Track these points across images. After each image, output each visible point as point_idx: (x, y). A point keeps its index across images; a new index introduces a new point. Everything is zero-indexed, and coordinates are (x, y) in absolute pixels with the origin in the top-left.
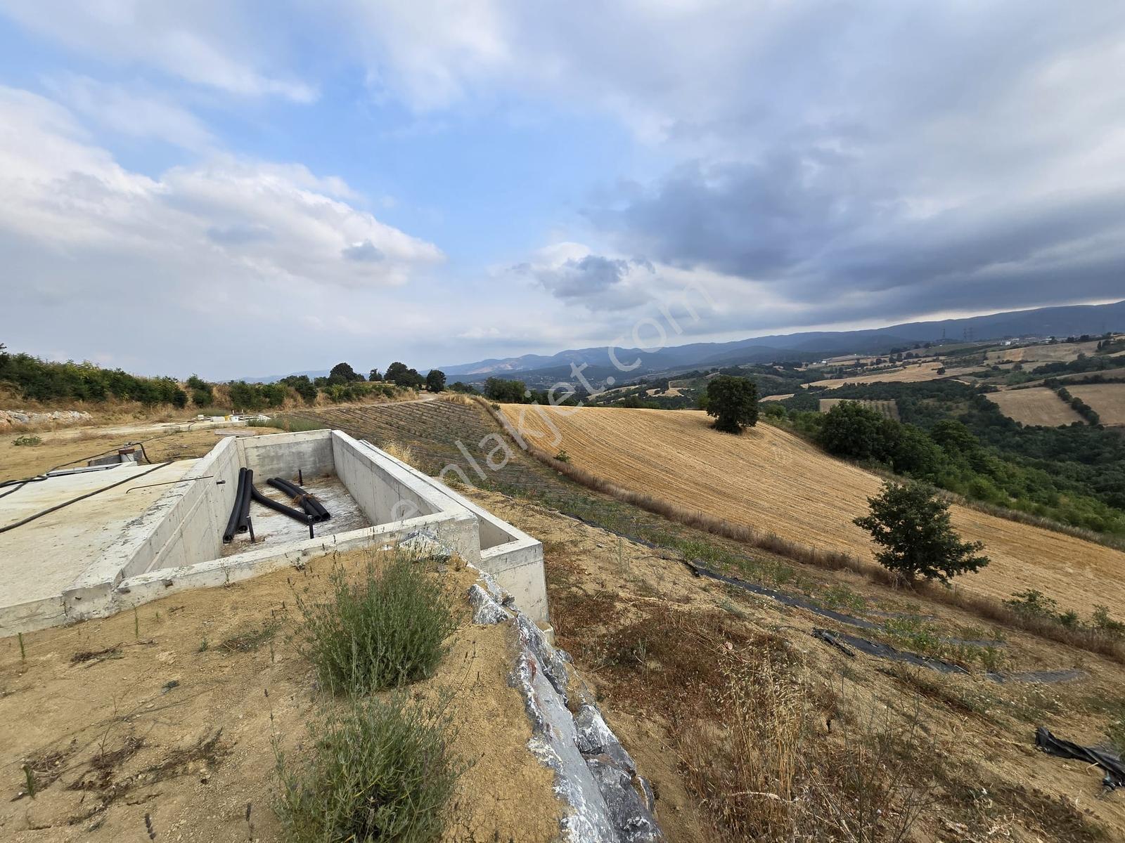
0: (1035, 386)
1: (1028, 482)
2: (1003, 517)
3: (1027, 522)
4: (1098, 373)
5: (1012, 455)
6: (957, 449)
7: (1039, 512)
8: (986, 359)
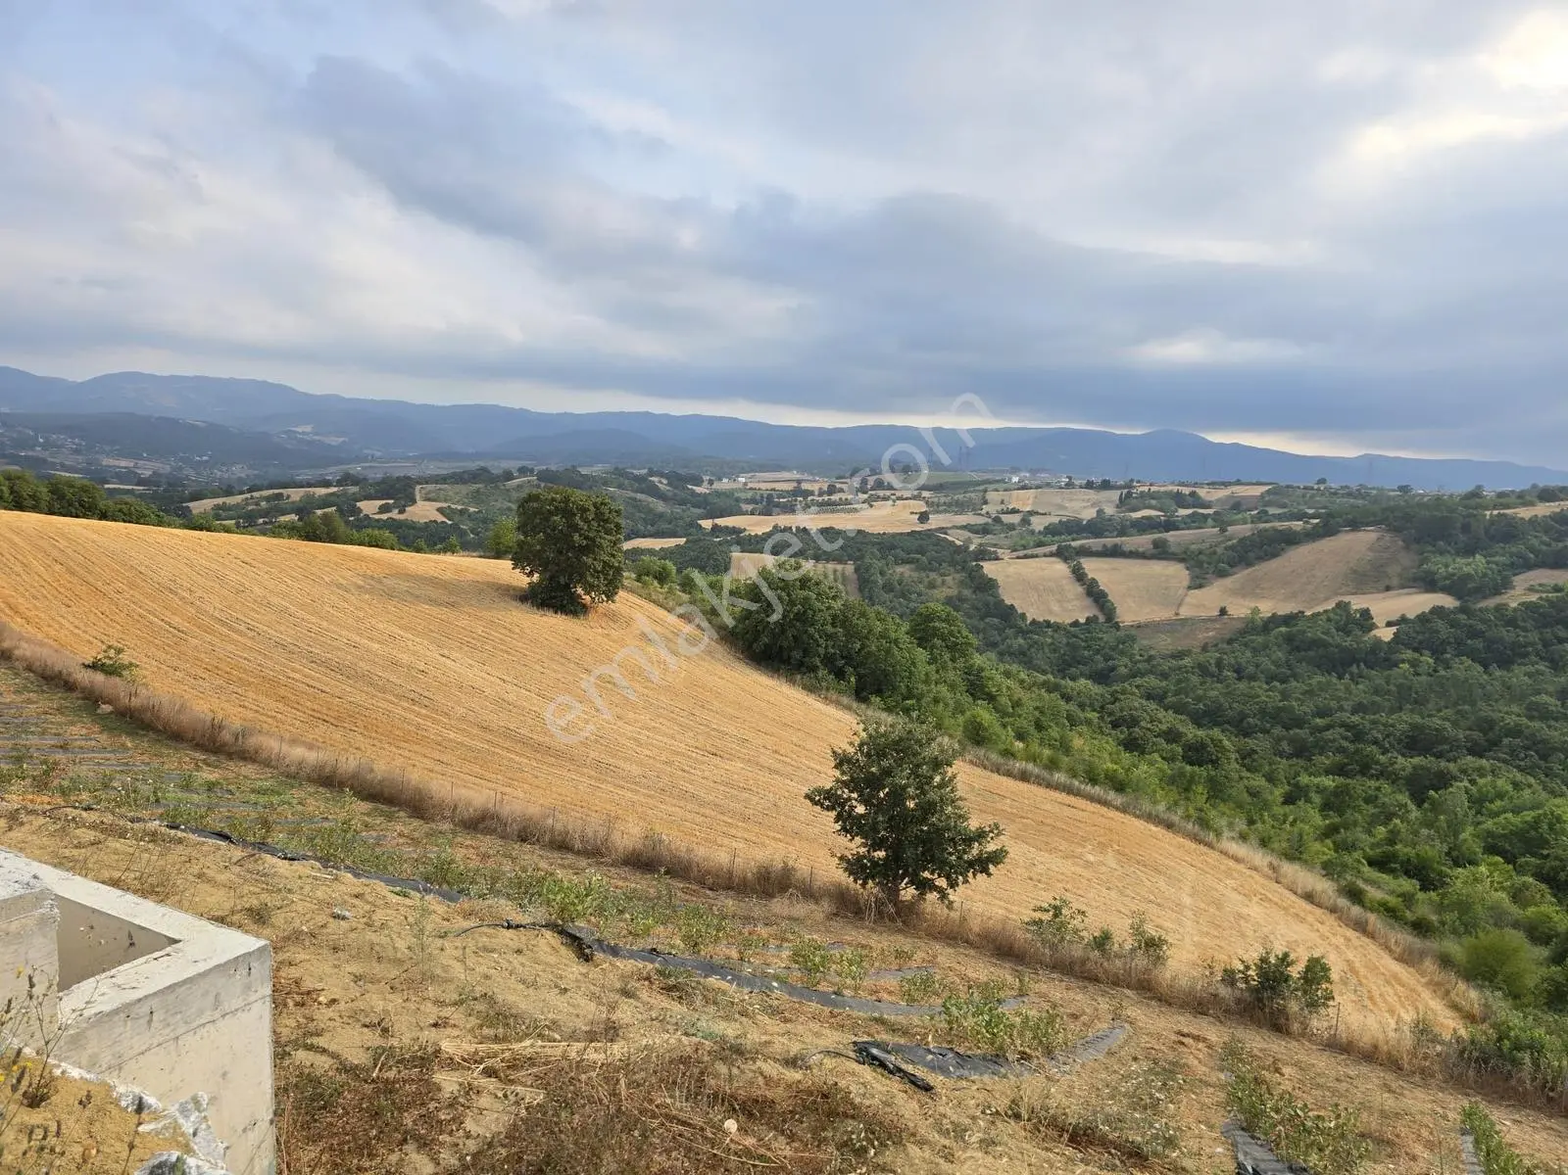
0: (1045, 556)
1: (1037, 713)
2: (1009, 774)
3: (1040, 781)
4: (1118, 540)
5: (1014, 668)
6: (947, 656)
7: (1053, 765)
8: (986, 503)
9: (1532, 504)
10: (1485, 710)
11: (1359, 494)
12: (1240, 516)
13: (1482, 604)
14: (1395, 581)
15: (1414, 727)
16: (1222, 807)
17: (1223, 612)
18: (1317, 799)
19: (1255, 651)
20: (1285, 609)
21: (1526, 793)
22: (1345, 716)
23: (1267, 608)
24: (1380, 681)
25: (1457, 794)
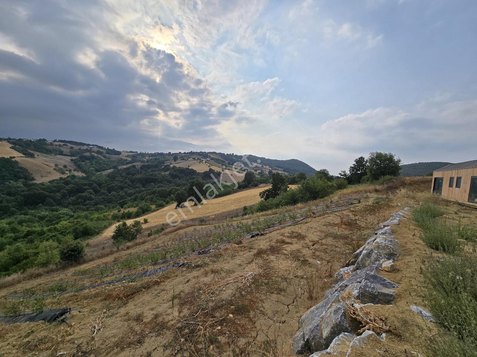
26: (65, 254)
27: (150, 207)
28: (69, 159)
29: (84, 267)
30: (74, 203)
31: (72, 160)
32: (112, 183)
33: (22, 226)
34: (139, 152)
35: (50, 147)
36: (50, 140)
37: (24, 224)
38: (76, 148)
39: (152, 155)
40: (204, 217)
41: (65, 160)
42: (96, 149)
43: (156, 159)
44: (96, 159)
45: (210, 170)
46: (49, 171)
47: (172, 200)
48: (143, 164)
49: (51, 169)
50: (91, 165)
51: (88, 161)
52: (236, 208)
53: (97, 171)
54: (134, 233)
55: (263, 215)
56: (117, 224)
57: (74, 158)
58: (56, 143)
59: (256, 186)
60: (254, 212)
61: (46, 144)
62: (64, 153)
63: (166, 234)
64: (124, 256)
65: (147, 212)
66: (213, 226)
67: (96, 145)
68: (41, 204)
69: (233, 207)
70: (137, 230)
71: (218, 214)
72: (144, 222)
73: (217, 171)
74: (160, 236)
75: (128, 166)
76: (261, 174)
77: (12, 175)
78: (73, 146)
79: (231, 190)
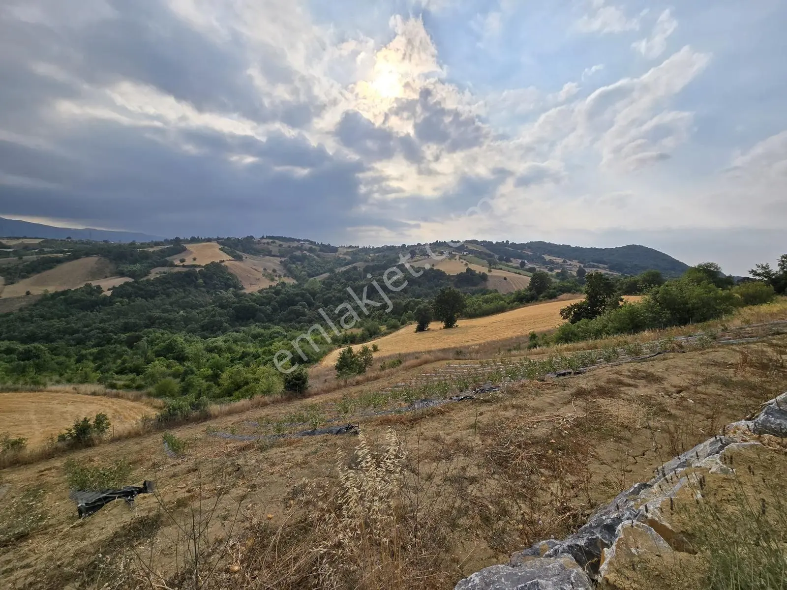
9: (152, 247)
10: (148, 313)
11: (87, 243)
12: (29, 252)
13: (142, 279)
14: (108, 275)
15: (126, 323)
16: (45, 374)
17: (28, 293)
18: (91, 358)
19: (49, 308)
20: (60, 289)
21: (166, 336)
22: (97, 325)
23: (52, 289)
24: (109, 310)
25: (143, 343)
26: (289, 382)
27: (378, 328)
28: (277, 260)
29: (309, 401)
30: (287, 320)
31: (281, 262)
32: (329, 293)
33: (237, 345)
34: (361, 247)
35: (257, 247)
36: (257, 237)
37: (239, 343)
38: (285, 245)
39: (378, 250)
40: (461, 347)
41: (273, 263)
42: (307, 246)
43: (384, 256)
44: (308, 259)
45: (468, 270)
46: (258, 278)
47: (410, 318)
48: (367, 264)
49: (259, 276)
50: (303, 268)
51: (299, 263)
52: (515, 335)
53: (310, 276)
54: (362, 364)
55: (569, 350)
56: (341, 350)
57: (283, 259)
58: (264, 241)
59: (552, 297)
60: (551, 343)
61: (254, 243)
62: (273, 253)
63: (407, 369)
64: (354, 393)
65: (376, 336)
66: (478, 362)
67: (307, 241)
68: (251, 320)
69: (509, 334)
70: (365, 360)
71: (484, 343)
72: (372, 350)
73: (480, 272)
74: (398, 371)
75: (348, 267)
76: (563, 276)
77: (223, 283)
78: (281, 243)
79: (506, 304)
